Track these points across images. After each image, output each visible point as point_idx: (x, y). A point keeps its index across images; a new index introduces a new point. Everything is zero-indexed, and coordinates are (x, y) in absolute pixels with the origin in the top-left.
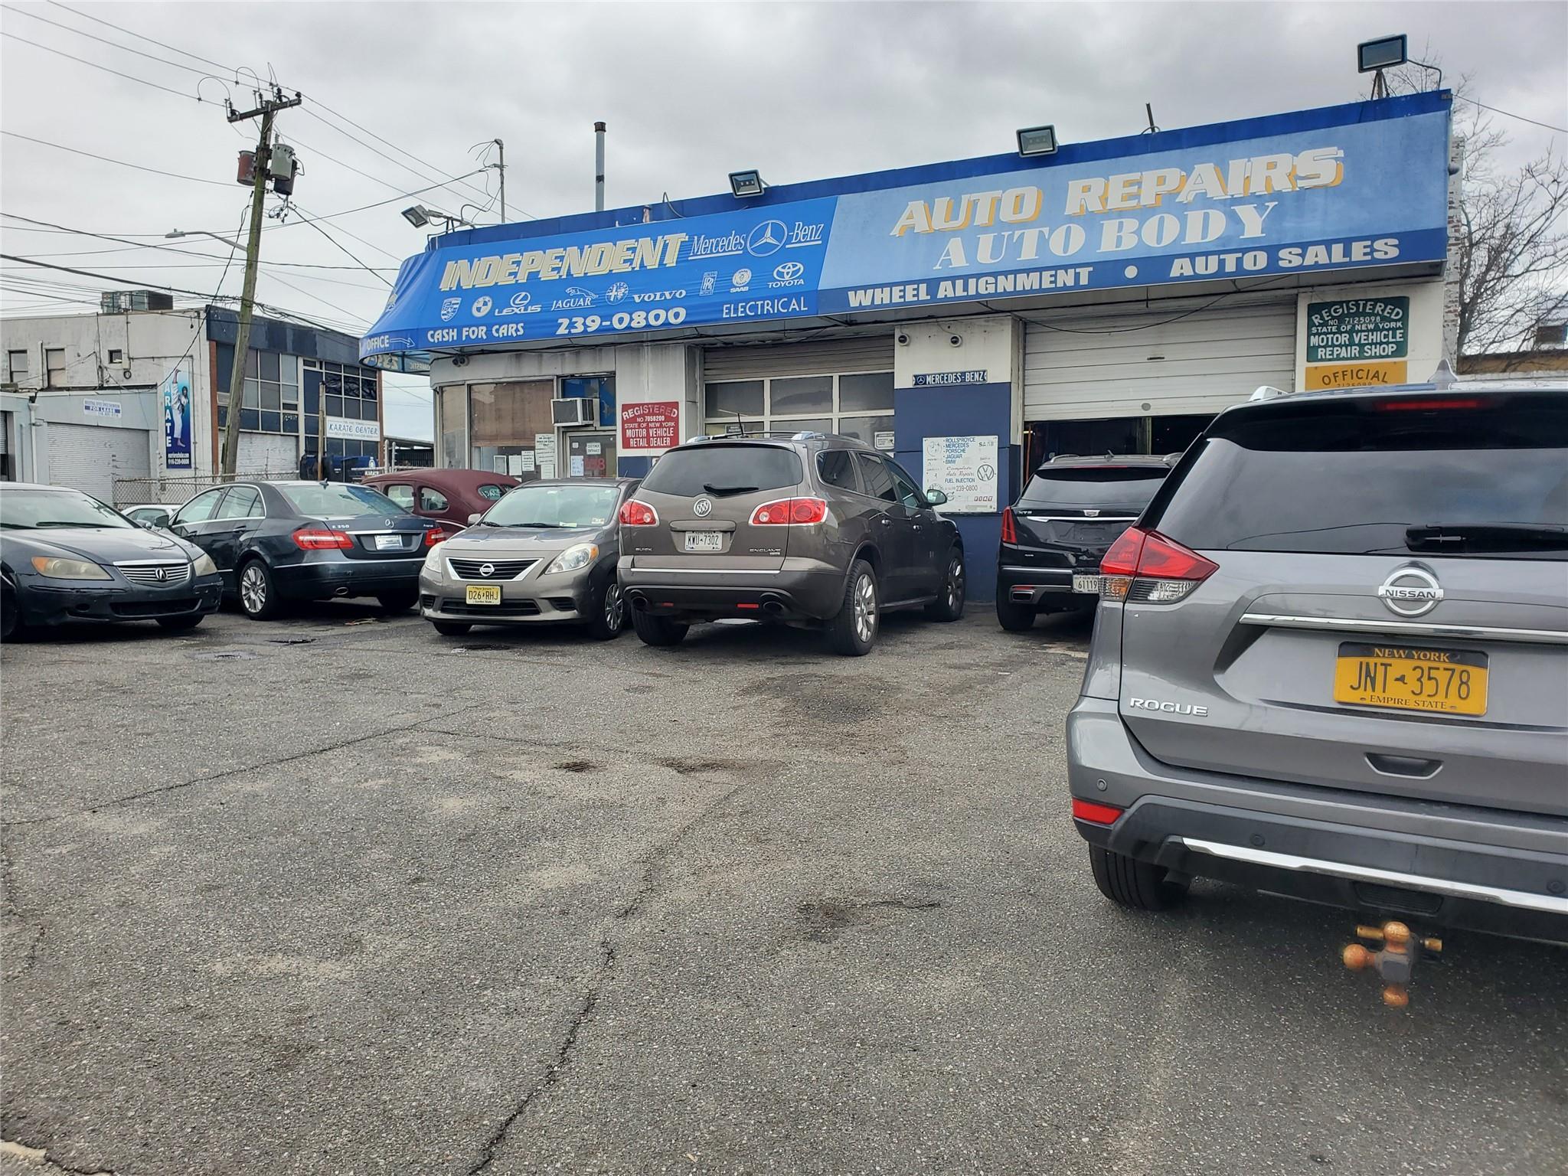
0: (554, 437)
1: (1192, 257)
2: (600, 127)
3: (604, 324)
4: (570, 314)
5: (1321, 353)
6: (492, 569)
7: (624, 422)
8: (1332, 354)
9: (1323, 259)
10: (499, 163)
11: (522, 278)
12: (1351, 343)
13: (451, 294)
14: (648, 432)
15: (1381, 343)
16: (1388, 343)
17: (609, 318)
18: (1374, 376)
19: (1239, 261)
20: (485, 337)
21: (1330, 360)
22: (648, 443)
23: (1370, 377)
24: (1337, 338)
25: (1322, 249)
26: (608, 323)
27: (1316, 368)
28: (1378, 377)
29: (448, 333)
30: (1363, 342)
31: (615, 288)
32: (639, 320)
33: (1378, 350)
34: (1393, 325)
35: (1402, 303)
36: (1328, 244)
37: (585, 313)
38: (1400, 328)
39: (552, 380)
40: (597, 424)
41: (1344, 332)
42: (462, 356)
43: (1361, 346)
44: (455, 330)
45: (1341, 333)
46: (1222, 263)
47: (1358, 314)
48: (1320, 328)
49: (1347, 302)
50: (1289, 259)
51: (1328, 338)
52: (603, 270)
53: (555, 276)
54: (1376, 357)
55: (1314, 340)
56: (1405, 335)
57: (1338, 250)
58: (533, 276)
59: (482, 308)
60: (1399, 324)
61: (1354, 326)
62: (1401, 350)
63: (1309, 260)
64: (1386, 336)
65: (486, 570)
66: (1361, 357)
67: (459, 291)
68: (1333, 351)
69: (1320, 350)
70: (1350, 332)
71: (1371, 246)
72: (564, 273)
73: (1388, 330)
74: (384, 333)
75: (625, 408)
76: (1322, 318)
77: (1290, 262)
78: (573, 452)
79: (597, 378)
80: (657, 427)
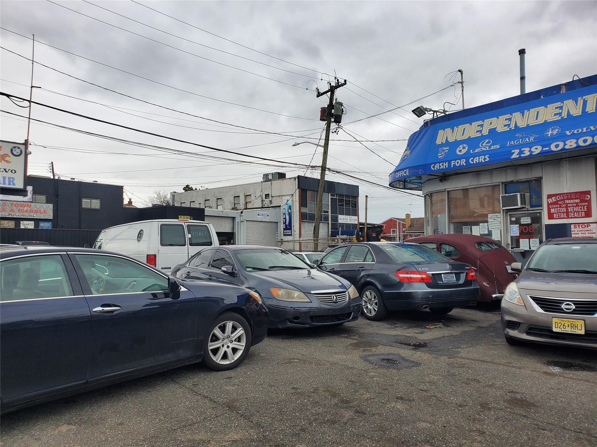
0: (501, 215)
2: (522, 52)
3: (544, 149)
4: (520, 147)
6: (573, 307)
7: (549, 204)
10: (461, 81)
11: (485, 132)
13: (442, 145)
14: (567, 210)
17: (549, 145)
20: (465, 164)
22: (568, 215)
26: (548, 148)
29: (443, 165)
31: (550, 130)
32: (571, 144)
37: (530, 145)
39: (499, 185)
40: (528, 207)
42: (444, 177)
44: (447, 163)
52: (541, 120)
53: (507, 129)
58: (493, 131)
59: (462, 150)
65: (568, 307)
67: (448, 143)
72: (512, 126)
74: (406, 169)
75: (549, 196)
78: (512, 223)
79: (528, 182)
80: (575, 206)
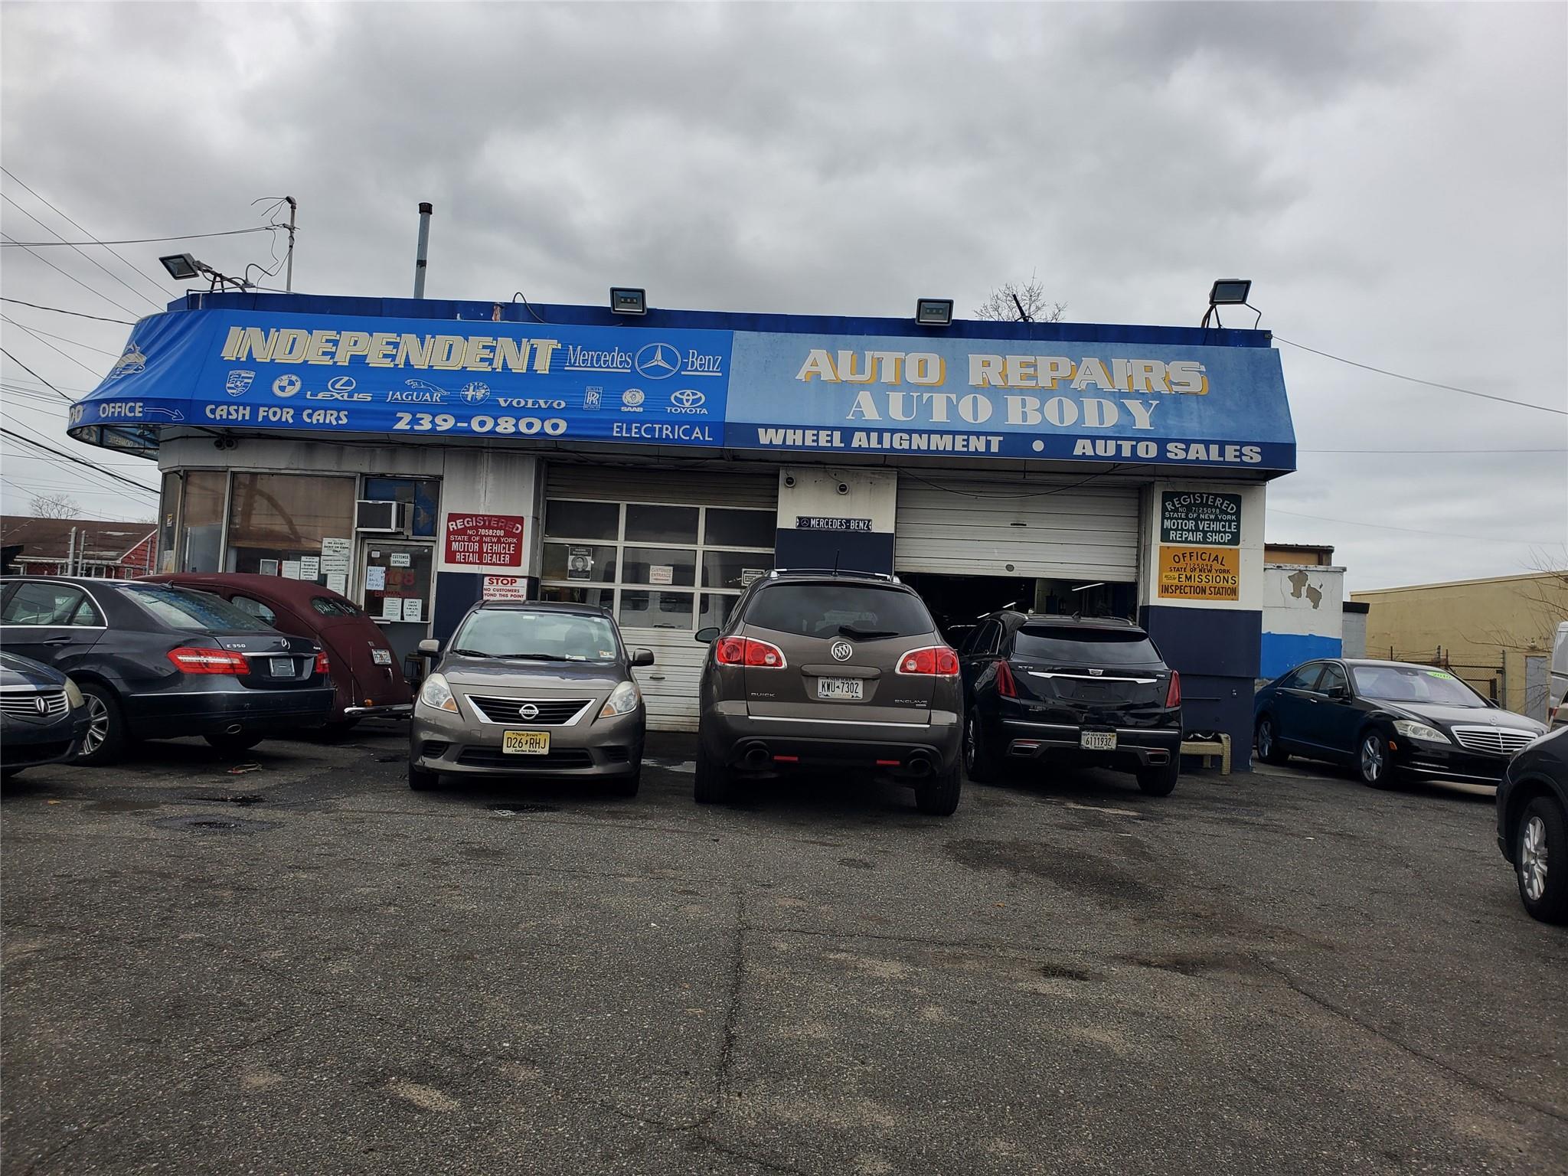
0: (350, 543)
1: (1093, 439)
2: (426, 209)
3: (459, 424)
4: (414, 409)
5: (1172, 534)
6: (536, 711)
7: (449, 533)
8: (1181, 537)
9: (1203, 456)
10: (289, 223)
11: (342, 359)
12: (1197, 529)
13: (237, 364)
14: (481, 548)
15: (1220, 532)
16: (1225, 532)
17: (468, 420)
18: (1214, 559)
19: (1134, 448)
20: (291, 421)
21: (1179, 542)
22: (480, 558)
23: (1211, 560)
24: (1186, 523)
25: (1201, 447)
26: (466, 425)
27: (1168, 547)
28: (1217, 560)
29: (237, 411)
30: (1206, 529)
31: (472, 388)
32: (506, 426)
33: (1217, 537)
34: (1229, 517)
35: (1237, 500)
36: (1207, 444)
37: (434, 410)
38: (1234, 521)
39: (354, 478)
40: (408, 532)
41: (1191, 519)
42: (228, 438)
43: (1205, 532)
44: (248, 408)
45: (1189, 520)
46: (1119, 448)
47: (1202, 505)
48: (1172, 513)
49: (1194, 494)
50: (1175, 452)
51: (1178, 523)
52: (454, 365)
53: (388, 364)
54: (1215, 543)
55: (1167, 524)
56: (1238, 527)
57: (1214, 449)
58: (358, 361)
59: (286, 387)
60: (1234, 517)
61: (1199, 515)
62: (1235, 539)
63: (1192, 456)
64: (1224, 526)
65: (529, 712)
66: (1205, 542)
67: (251, 363)
68: (1182, 534)
69: (1171, 532)
70: (1197, 520)
71: (1240, 451)
72: (400, 361)
73: (1225, 521)
74: (136, 400)
75: (452, 517)
76: (1174, 505)
77: (1176, 455)
78: (372, 562)
79: (414, 481)
80: (494, 542)
